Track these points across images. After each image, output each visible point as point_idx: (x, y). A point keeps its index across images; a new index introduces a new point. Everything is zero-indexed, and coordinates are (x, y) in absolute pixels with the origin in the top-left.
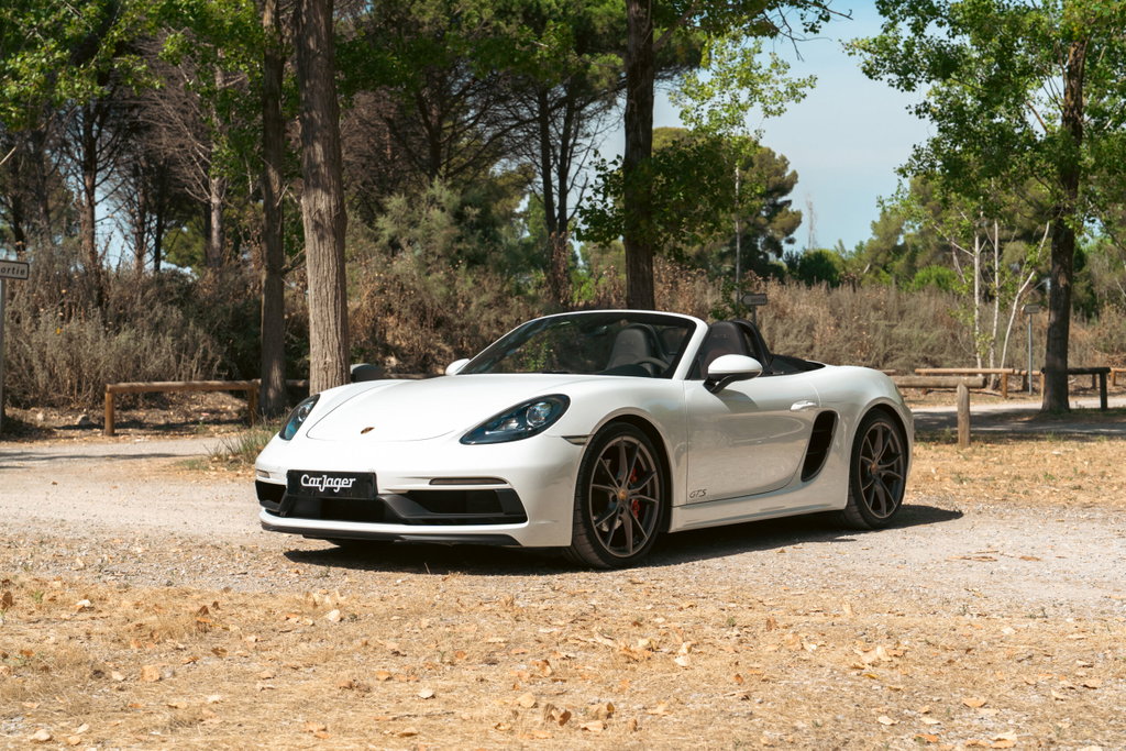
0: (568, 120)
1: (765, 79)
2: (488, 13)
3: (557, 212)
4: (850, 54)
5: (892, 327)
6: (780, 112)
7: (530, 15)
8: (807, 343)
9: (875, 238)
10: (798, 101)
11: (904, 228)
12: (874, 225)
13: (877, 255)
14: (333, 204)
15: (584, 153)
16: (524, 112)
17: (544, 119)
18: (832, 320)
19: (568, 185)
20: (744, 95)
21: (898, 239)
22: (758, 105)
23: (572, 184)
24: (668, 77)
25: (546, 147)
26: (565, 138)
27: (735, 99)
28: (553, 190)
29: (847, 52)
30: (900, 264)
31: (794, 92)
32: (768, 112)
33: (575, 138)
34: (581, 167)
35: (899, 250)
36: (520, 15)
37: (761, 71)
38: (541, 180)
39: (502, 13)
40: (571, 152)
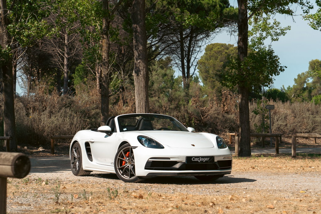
0: (190, 41)
1: (272, 28)
2: (165, 3)
3: (186, 75)
4: (305, 20)
5: (315, 117)
6: (277, 40)
7: (180, 4)
8: (285, 123)
9: (295, 85)
10: (284, 35)
11: (306, 81)
12: (295, 80)
13: (297, 91)
14: (145, 73)
15: (197, 53)
16: (175, 38)
17: (182, 41)
18: (293, 115)
19: (190, 65)
20: (264, 34)
21: (304, 85)
22: (269, 37)
23: (192, 65)
24: (227, 26)
25: (182, 50)
26: (189, 47)
27: (261, 35)
28: (185, 67)
29: (304, 19)
30: (306, 94)
31: (283, 33)
32: (273, 40)
33: (194, 48)
34: (195, 58)
35: (304, 89)
36: (176, 4)
37: (270, 26)
38: (181, 63)
39: (169, 3)
40: (192, 53)
